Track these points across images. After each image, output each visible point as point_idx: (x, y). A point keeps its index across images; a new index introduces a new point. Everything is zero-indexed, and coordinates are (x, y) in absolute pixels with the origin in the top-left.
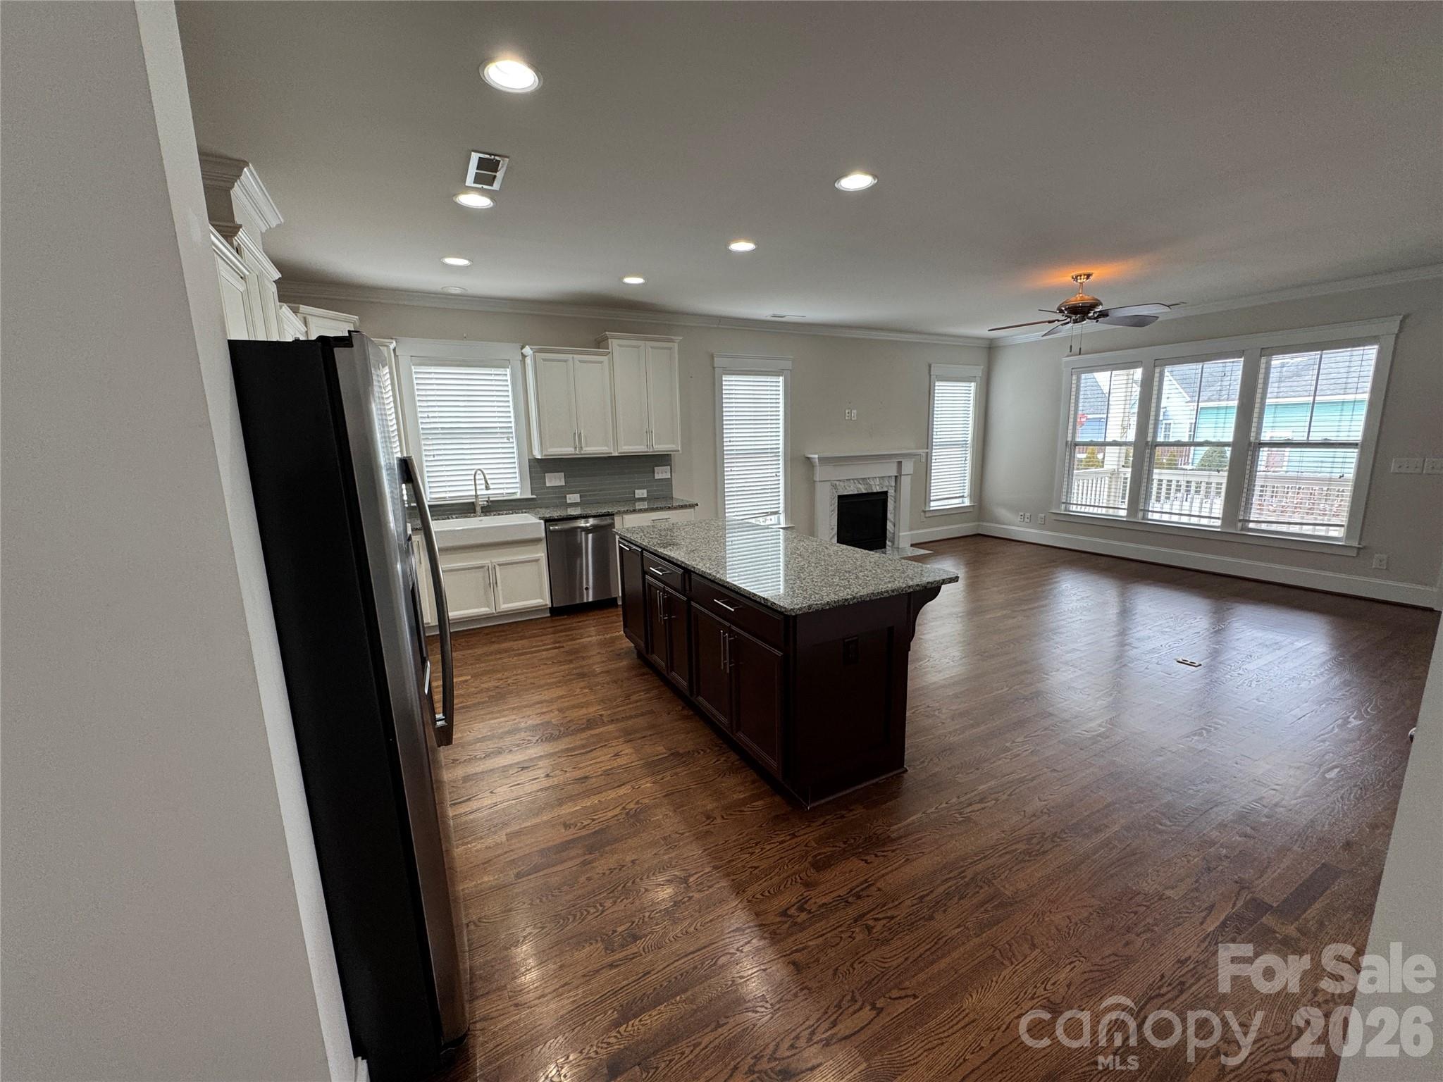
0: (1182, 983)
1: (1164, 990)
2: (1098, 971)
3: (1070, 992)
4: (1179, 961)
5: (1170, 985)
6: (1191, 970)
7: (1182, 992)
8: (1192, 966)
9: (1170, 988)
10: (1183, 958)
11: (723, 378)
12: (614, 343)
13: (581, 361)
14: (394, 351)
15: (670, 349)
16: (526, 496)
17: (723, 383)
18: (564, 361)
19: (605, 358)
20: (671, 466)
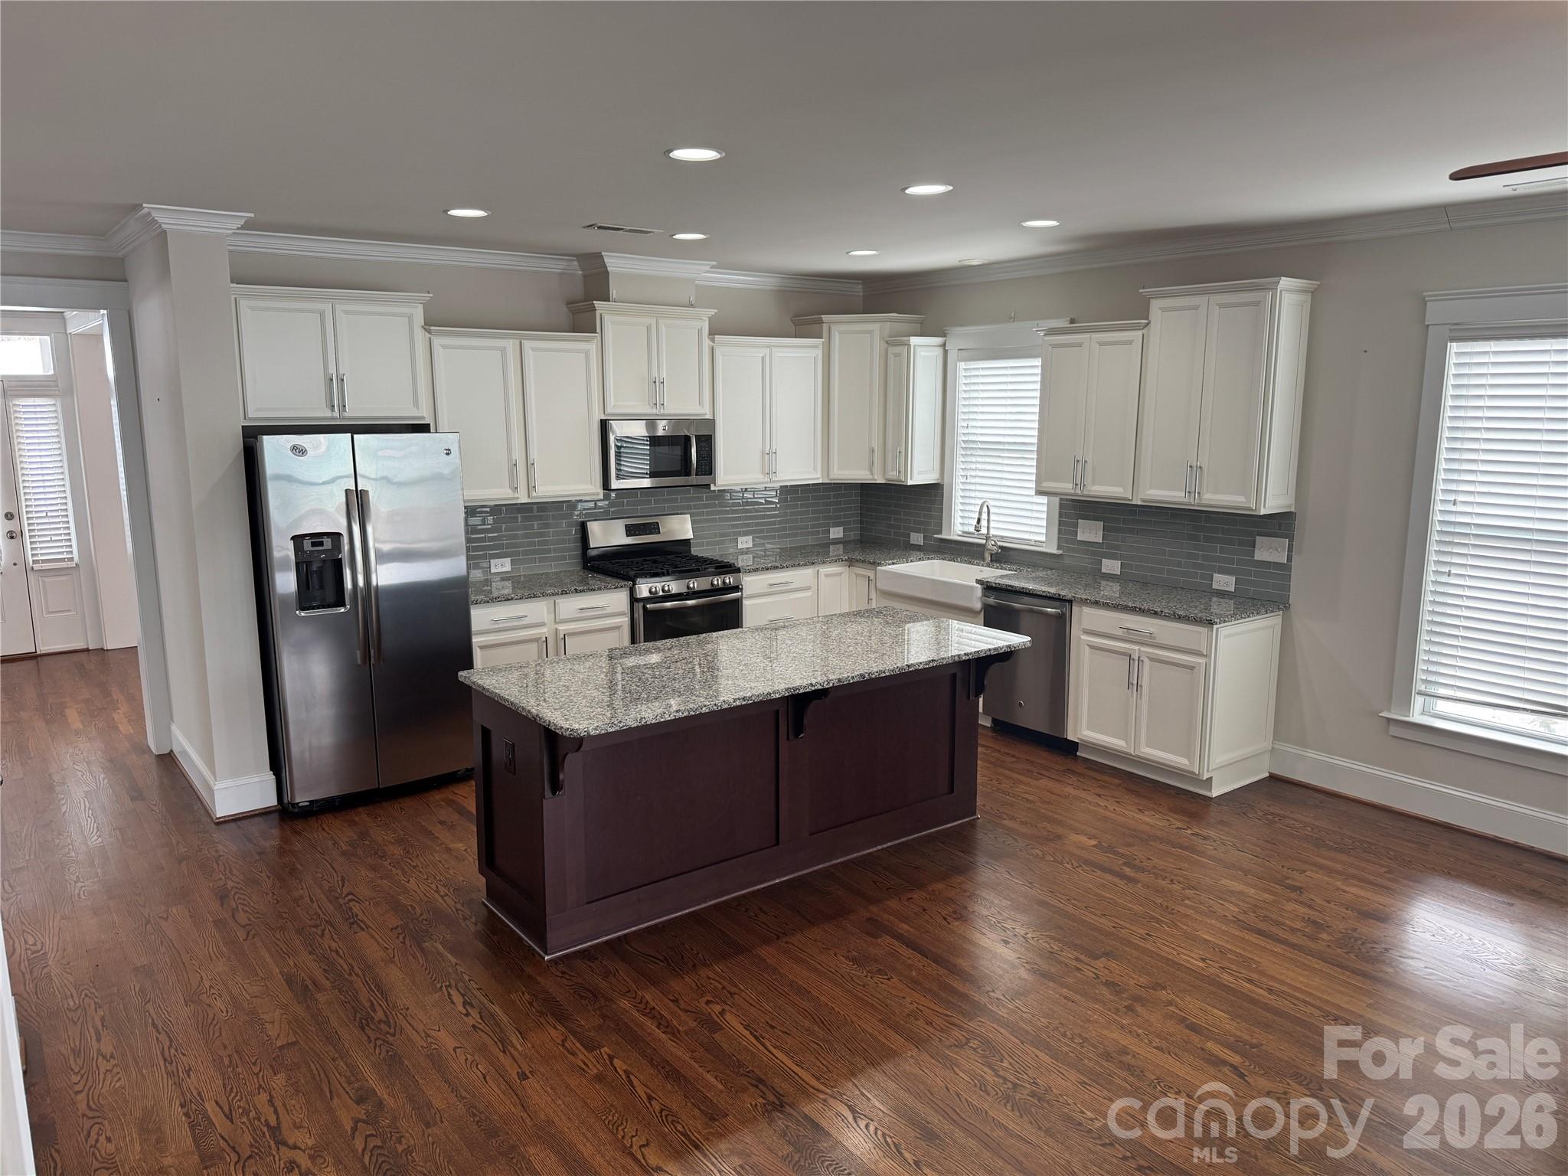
0: (171, 1063)
1: (173, 1051)
2: (212, 1023)
3: (204, 1005)
4: (190, 1069)
5: (175, 1055)
6: (178, 1073)
7: (165, 1060)
8: (181, 1074)
9: (172, 1055)
10: (191, 1073)
11: (1454, 347)
12: (1156, 305)
13: (1101, 344)
14: (944, 345)
15: (1257, 304)
16: (1053, 550)
17: (1452, 360)
18: (1080, 345)
19: (1140, 333)
20: (1291, 540)
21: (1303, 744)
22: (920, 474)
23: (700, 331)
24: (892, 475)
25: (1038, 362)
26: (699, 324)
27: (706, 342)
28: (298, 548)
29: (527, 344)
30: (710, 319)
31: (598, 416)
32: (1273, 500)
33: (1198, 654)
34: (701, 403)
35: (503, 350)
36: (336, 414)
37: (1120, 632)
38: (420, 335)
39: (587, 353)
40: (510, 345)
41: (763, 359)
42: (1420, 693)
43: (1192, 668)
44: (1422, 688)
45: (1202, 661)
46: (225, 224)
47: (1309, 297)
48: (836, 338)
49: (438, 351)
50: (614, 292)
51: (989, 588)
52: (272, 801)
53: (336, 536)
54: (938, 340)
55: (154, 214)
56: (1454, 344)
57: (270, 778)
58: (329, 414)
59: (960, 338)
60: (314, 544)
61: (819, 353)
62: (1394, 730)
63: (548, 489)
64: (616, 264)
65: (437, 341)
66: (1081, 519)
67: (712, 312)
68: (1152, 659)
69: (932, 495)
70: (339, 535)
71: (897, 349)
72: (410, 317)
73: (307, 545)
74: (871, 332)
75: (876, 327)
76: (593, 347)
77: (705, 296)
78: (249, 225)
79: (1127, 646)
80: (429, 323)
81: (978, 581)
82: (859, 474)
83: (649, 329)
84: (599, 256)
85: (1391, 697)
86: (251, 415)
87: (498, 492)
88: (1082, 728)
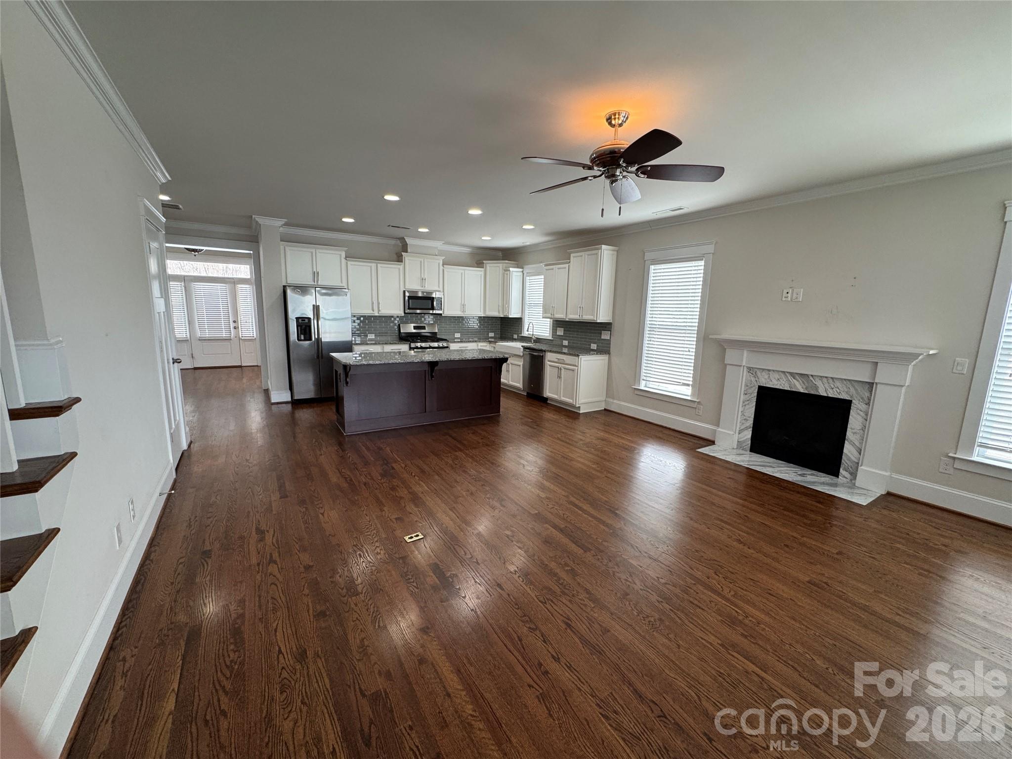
11: (652, 267)
12: (572, 255)
13: (558, 269)
14: (523, 272)
15: (597, 254)
16: (551, 338)
17: (652, 271)
18: (553, 269)
19: (567, 265)
20: (611, 331)
21: (613, 399)
22: (514, 314)
23: (439, 264)
24: (506, 314)
25: (543, 277)
26: (438, 261)
27: (441, 267)
28: (297, 321)
29: (379, 265)
30: (443, 260)
31: (402, 289)
32: (602, 318)
33: (575, 366)
34: (439, 287)
35: (371, 267)
36: (316, 284)
37: (556, 360)
38: (344, 261)
39: (399, 269)
40: (373, 265)
41: (462, 274)
42: (643, 380)
43: (573, 370)
44: (645, 378)
45: (576, 368)
46: (279, 222)
47: (615, 253)
48: (488, 268)
49: (349, 265)
50: (409, 250)
51: (525, 348)
52: (290, 399)
53: (309, 319)
54: (521, 270)
55: (256, 219)
56: (653, 266)
57: (289, 392)
58: (313, 283)
59: (528, 269)
60: (302, 320)
61: (482, 273)
62: (636, 392)
63: (385, 311)
64: (409, 241)
65: (349, 262)
66: (559, 327)
67: (443, 258)
68: (564, 369)
69: (518, 321)
70: (310, 318)
71: (506, 272)
72: (341, 255)
73: (300, 320)
74: (499, 267)
75: (501, 265)
76: (401, 267)
77: (441, 253)
78: (286, 224)
79: (557, 364)
80: (346, 257)
81: (522, 346)
82: (495, 314)
83: (421, 262)
84: (403, 238)
85: (635, 381)
86: (288, 282)
87: (368, 312)
88: (548, 393)
